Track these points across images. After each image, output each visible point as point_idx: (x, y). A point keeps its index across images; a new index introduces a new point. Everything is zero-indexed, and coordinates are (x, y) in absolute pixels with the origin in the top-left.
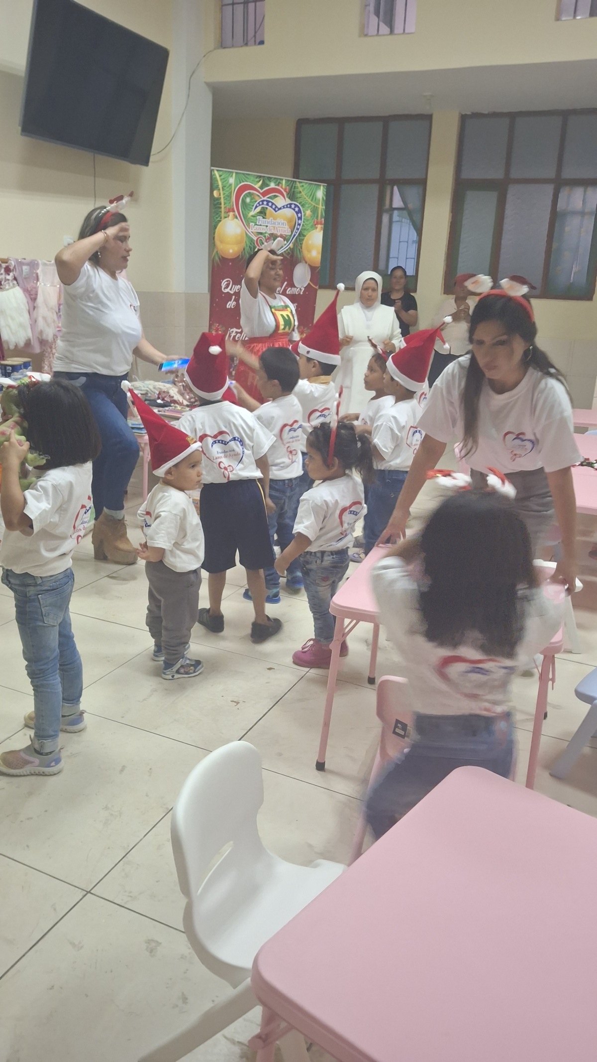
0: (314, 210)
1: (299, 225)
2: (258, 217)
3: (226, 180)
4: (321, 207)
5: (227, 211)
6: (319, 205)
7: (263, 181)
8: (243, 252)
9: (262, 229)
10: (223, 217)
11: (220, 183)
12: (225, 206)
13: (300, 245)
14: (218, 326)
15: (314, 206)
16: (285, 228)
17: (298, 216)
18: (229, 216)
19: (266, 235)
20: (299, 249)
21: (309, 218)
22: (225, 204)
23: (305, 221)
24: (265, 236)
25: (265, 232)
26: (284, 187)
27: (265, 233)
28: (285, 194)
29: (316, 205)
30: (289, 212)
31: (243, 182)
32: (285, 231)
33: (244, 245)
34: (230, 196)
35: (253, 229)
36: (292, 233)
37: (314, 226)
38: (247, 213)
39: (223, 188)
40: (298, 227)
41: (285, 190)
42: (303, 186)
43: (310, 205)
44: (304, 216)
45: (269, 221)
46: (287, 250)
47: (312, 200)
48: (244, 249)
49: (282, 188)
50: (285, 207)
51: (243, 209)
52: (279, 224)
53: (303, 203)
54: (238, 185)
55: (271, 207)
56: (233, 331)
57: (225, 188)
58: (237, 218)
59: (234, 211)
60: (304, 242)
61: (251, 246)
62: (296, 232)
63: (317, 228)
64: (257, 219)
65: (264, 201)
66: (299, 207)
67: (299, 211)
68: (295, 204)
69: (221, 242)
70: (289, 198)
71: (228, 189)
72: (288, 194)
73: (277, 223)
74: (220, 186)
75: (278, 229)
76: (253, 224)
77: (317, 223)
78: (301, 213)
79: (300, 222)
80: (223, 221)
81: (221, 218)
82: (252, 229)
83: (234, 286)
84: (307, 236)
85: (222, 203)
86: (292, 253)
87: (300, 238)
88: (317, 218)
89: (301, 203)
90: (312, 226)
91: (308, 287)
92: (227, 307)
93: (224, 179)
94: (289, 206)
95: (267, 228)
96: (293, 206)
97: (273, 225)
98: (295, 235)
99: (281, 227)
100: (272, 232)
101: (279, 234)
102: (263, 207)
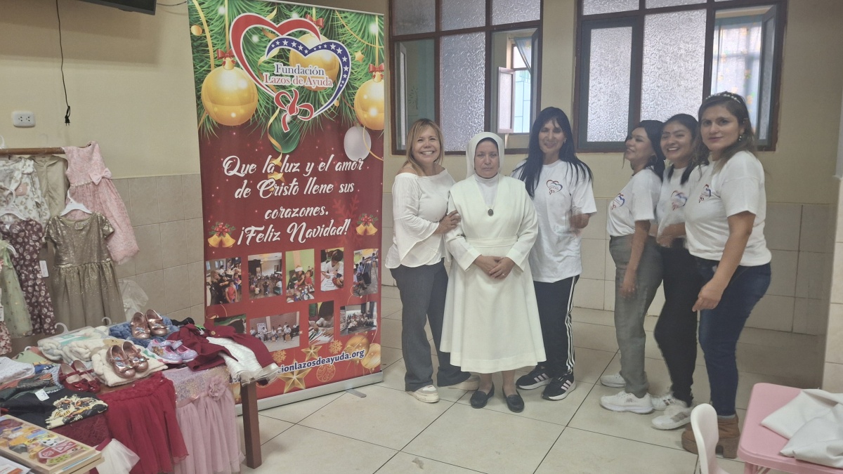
0: (368, 52)
1: (346, 73)
2: (275, 64)
3: (212, 11)
4: (378, 47)
5: (220, 55)
6: (375, 43)
7: (279, 11)
9: (285, 81)
10: (213, 66)
11: (202, 15)
12: (215, 48)
13: (350, 102)
14: (223, 226)
15: (367, 45)
16: (323, 78)
17: (342, 60)
18: (224, 63)
19: (292, 89)
20: (350, 107)
21: (361, 63)
22: (214, 45)
23: (354, 67)
25: (290, 84)
26: (314, 18)
27: (291, 87)
28: (317, 28)
29: (370, 44)
31: (245, 12)
32: (323, 83)
33: (255, 105)
34: (222, 33)
35: (268, 81)
36: (335, 86)
37: (370, 75)
38: (256, 59)
39: (207, 22)
41: (317, 23)
42: (346, 17)
43: (360, 44)
44: (352, 60)
45: (294, 68)
46: (329, 109)
47: (363, 38)
48: (257, 111)
49: (312, 21)
50: (320, 47)
51: (247, 53)
52: (312, 72)
53: (349, 41)
54: (235, 17)
55: (297, 49)
56: (250, 231)
57: (212, 22)
58: (238, 66)
59: (233, 56)
60: (356, 98)
61: (267, 106)
62: (343, 84)
63: (374, 76)
64: (273, 67)
65: (283, 39)
66: (342, 48)
67: (344, 54)
68: (335, 44)
69: (214, 102)
70: (325, 35)
71: (218, 23)
72: (323, 29)
73: (308, 72)
74: (203, 20)
75: (312, 80)
76: (268, 74)
77: (375, 70)
78: (347, 57)
79: (346, 68)
80: (214, 71)
81: (210, 67)
82: (267, 82)
83: (244, 166)
84: (360, 88)
85: (210, 45)
86: (339, 113)
87: (350, 91)
88: (373, 62)
89: (346, 41)
90: (366, 74)
91: (369, 160)
92: (236, 197)
93: (208, 8)
94: (327, 46)
95: (293, 79)
96: (333, 47)
97: (303, 75)
98: (340, 88)
99: (317, 77)
100: (301, 85)
101: (314, 87)
102: (283, 49)
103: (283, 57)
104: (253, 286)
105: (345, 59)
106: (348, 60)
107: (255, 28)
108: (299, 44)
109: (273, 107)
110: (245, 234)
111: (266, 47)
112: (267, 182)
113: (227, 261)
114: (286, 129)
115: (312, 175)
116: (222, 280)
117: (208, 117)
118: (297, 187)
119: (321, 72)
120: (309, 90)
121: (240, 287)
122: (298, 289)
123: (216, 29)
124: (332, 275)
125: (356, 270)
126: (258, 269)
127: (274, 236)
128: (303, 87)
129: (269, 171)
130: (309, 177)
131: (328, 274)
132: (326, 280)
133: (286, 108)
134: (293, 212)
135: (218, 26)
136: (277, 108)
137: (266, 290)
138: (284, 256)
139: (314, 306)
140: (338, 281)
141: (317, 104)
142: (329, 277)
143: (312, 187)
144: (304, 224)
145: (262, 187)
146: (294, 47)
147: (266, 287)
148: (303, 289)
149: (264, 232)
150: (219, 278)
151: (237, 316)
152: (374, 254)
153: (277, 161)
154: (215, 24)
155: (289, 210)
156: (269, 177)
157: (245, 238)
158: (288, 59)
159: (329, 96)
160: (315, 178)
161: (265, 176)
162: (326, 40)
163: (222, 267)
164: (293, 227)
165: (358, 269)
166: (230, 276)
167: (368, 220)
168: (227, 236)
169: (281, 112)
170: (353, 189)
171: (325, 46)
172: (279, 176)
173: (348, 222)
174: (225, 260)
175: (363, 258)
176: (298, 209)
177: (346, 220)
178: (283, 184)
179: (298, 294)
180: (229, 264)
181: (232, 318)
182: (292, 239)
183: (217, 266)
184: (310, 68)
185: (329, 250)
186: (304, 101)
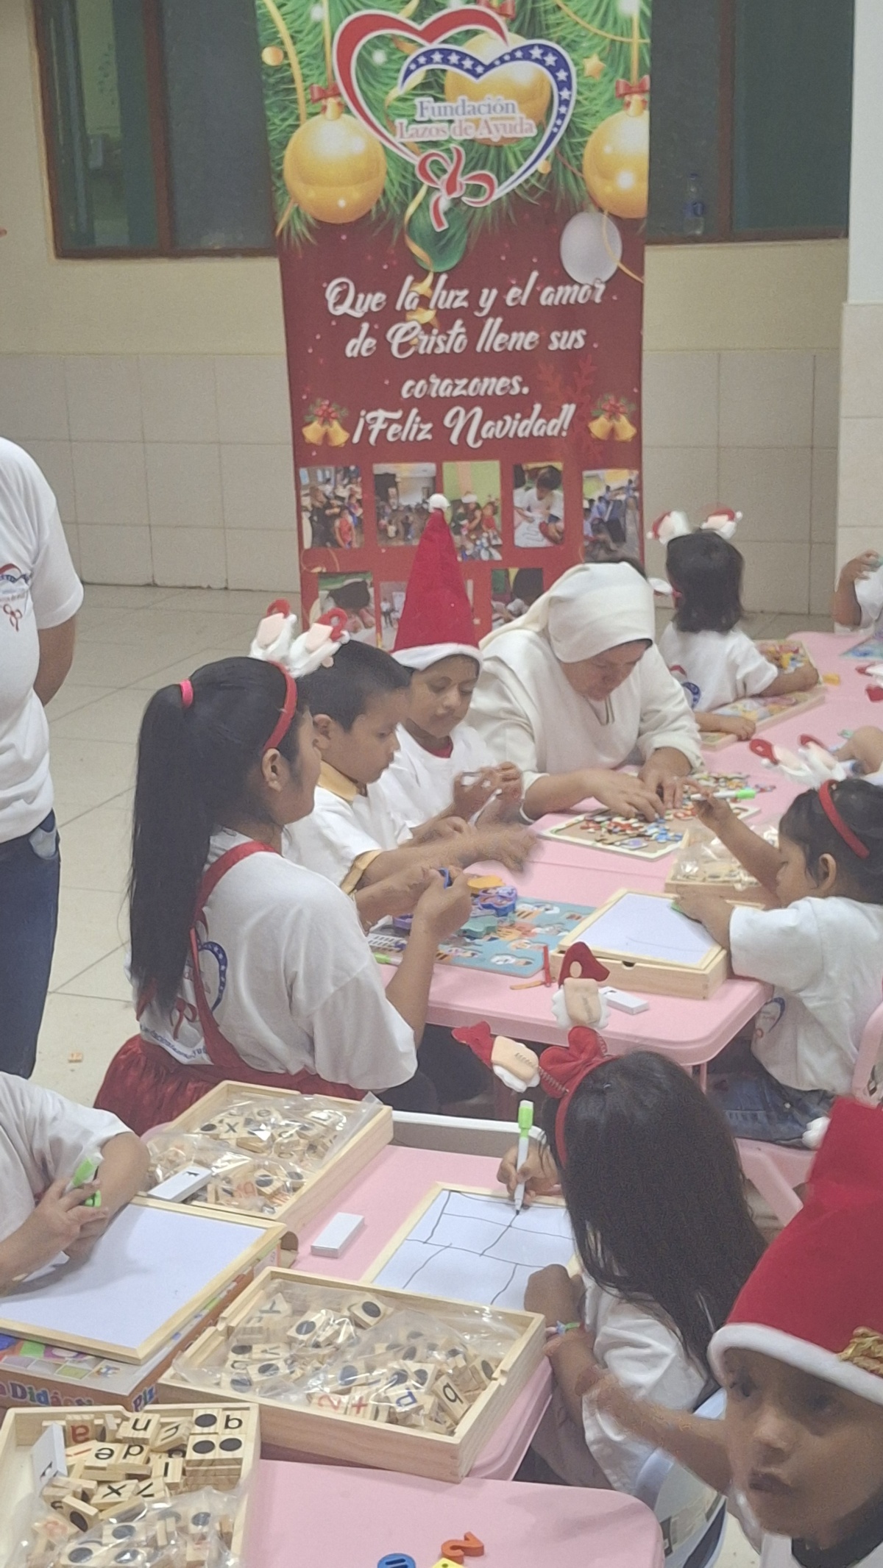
0: (615, 55)
1: (565, 103)
2: (417, 101)
3: (300, 16)
4: (637, 42)
5: (316, 96)
6: (630, 35)
8: (383, 203)
9: (435, 132)
10: (303, 116)
11: (284, 26)
12: (308, 84)
13: (574, 161)
14: (329, 406)
15: (613, 42)
16: (513, 118)
17: (555, 77)
18: (325, 108)
19: (452, 146)
20: (574, 175)
21: (598, 78)
22: (305, 77)
23: (582, 90)
24: (448, 151)
25: (445, 138)
27: (448, 141)
28: (501, 21)
29: (618, 38)
30: (526, 73)
31: (357, 9)
32: (513, 128)
33: (381, 180)
34: (320, 54)
35: (406, 135)
36: (541, 129)
37: (619, 100)
38: (380, 94)
39: (292, 37)
40: (563, 110)
41: (501, 12)
43: (596, 40)
44: (578, 75)
45: (454, 105)
46: (527, 181)
47: (602, 26)
48: (384, 193)
49: (489, 7)
50: (507, 58)
51: (364, 86)
52: (491, 109)
53: (571, 37)
54: (341, 22)
55: (460, 66)
56: (375, 419)
57: (300, 36)
58: (348, 111)
59: (339, 94)
60: (587, 152)
61: (404, 182)
62: (559, 127)
63: (628, 104)
64: (414, 106)
65: (433, 51)
66: (555, 52)
67: (561, 64)
68: (540, 46)
69: (308, 181)
70: (519, 32)
71: (310, 37)
72: (513, 20)
73: (484, 109)
74: (287, 34)
75: (491, 123)
77: (629, 91)
78: (567, 69)
79: (565, 94)
80: (307, 125)
81: (298, 118)
82: (402, 136)
83: (361, 296)
84: (595, 132)
85: (298, 78)
86: (550, 187)
87: (574, 140)
88: (626, 75)
89: (564, 38)
90: (610, 103)
91: (617, 282)
92: (349, 354)
93: (293, 12)
94: (526, 53)
95: (453, 125)
96: (536, 53)
97: (473, 117)
98: (553, 135)
99: (502, 118)
100: (468, 138)
101: (495, 138)
102: (432, 70)
103: (433, 86)
104: (384, 522)
105: (562, 75)
106: (569, 77)
107: (378, 37)
108: (463, 56)
109: (414, 183)
110: (366, 425)
111: (398, 71)
112: (405, 327)
113: (337, 472)
114: (440, 223)
115: (493, 313)
116: (329, 506)
117: (297, 210)
118: (462, 337)
119: (510, 107)
120: (487, 145)
121: (359, 522)
122: (468, 537)
123: (309, 49)
124: (538, 516)
125: (588, 510)
126: (392, 491)
127: (419, 430)
128: (472, 141)
129: (408, 307)
130: (487, 317)
131: (528, 513)
132: (525, 524)
133: (441, 183)
134: (455, 386)
135: (309, 43)
136: (422, 184)
137: (407, 532)
138: (439, 469)
139: (502, 574)
140: (552, 529)
141: (504, 172)
142: (531, 520)
143: (493, 337)
144: (478, 411)
145: (396, 335)
146: (454, 65)
147: (407, 525)
148: (478, 538)
149: (402, 421)
150: (325, 500)
151: (356, 573)
152: (630, 482)
153: (423, 287)
154: (306, 39)
155: (447, 381)
156: (409, 316)
157: (366, 432)
158: (442, 88)
159: (526, 154)
160: (499, 320)
161: (402, 316)
162: (524, 42)
163: (328, 481)
164: (457, 414)
165: (594, 510)
166: (342, 499)
167: (618, 408)
168: (336, 425)
169: (430, 191)
170: (581, 343)
171: (519, 54)
172: (428, 316)
173: (568, 410)
174: (332, 468)
175: (608, 488)
176: (464, 381)
177: (565, 407)
178: (435, 331)
179: (469, 546)
180: (339, 476)
181: (349, 574)
182: (454, 439)
183: (320, 479)
184: (487, 102)
185: (531, 466)
186: (474, 169)
